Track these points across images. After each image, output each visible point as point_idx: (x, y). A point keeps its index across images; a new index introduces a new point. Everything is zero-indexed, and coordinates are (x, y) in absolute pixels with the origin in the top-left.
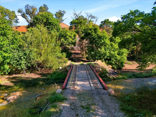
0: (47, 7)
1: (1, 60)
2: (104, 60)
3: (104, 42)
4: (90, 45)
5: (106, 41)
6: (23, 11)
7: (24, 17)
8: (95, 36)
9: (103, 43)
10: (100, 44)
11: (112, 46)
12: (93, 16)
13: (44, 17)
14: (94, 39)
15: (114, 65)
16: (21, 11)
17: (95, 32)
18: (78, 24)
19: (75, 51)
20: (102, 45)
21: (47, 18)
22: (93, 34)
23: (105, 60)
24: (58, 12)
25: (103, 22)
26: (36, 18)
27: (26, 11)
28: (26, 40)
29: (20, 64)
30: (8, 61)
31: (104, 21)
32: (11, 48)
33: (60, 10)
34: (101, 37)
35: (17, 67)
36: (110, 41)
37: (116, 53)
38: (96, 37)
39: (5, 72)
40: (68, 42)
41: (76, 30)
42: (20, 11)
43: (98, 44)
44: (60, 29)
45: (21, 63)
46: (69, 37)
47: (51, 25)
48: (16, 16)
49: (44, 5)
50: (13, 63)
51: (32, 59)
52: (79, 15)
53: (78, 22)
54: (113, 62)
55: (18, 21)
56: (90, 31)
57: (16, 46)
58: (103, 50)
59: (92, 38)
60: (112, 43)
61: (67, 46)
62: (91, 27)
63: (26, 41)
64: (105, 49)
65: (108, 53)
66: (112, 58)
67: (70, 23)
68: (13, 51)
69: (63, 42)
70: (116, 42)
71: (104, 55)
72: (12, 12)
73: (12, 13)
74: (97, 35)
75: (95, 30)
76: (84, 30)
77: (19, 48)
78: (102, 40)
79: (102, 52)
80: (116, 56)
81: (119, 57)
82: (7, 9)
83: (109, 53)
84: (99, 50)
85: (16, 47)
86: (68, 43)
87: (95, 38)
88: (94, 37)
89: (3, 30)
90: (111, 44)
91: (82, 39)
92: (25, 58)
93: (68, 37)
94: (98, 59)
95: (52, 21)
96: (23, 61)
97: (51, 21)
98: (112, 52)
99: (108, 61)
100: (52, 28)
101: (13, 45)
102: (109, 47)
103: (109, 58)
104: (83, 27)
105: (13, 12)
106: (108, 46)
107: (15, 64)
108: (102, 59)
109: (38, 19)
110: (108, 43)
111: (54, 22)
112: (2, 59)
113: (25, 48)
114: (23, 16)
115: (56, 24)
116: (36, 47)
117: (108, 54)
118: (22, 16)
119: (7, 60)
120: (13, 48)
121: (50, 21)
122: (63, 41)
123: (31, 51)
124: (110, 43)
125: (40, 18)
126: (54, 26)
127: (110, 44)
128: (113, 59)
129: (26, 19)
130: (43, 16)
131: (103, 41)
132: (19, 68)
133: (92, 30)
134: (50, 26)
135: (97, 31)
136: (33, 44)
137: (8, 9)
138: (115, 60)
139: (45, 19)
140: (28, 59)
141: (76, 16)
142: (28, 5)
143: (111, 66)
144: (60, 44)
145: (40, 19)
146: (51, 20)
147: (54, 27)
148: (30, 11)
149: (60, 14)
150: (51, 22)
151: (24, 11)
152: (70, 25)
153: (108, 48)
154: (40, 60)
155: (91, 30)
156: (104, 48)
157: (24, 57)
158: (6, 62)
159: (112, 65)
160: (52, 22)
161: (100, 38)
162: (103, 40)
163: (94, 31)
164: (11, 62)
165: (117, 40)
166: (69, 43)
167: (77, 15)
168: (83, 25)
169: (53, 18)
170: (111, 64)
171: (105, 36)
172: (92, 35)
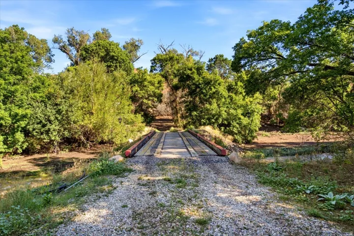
0: (109, 33)
1: (9, 122)
2: (216, 126)
3: (217, 91)
4: (190, 99)
5: (220, 89)
6: (64, 41)
7: (64, 52)
8: (199, 79)
9: (214, 93)
10: (210, 96)
11: (231, 100)
12: (194, 51)
13: (101, 47)
14: (197, 86)
15: (237, 135)
16: (60, 39)
17: (199, 74)
18: (167, 61)
19: (162, 115)
20: (212, 97)
21: (107, 49)
22: (196, 76)
23: (220, 126)
24: (129, 41)
25: (212, 60)
26: (86, 48)
27: (69, 41)
28: (62, 83)
29: (48, 132)
30: (23, 124)
31: (214, 58)
32: (30, 99)
33: (133, 39)
34: (211, 81)
35: (42, 136)
36: (227, 91)
37: (240, 111)
38: (201, 82)
39: (17, 149)
40: (147, 92)
41: (162, 73)
42: (57, 40)
43: (205, 96)
44: (131, 69)
45: (49, 130)
46: (148, 82)
47: (114, 62)
48: (50, 50)
49: (103, 29)
50: (34, 129)
51: (73, 122)
52: (168, 49)
53: (167, 58)
54: (235, 128)
55: (53, 58)
56: (189, 72)
57: (41, 95)
58: (215, 106)
59: (194, 84)
60: (231, 94)
61: (145, 101)
62: (190, 65)
63: (62, 87)
64: (218, 105)
65: (223, 112)
66: (233, 122)
67: (151, 61)
68: (34, 105)
69: (136, 93)
70: (239, 93)
71: (217, 116)
72: (42, 41)
73: (40, 42)
74: (202, 78)
75: (199, 69)
76: (178, 70)
77: (46, 100)
78: (212, 88)
79: (212, 109)
80: (240, 119)
81: (245, 121)
82: (31, 35)
83: (225, 111)
84: (207, 106)
85: (41, 97)
86: (146, 95)
87: (200, 84)
88: (197, 82)
89: (16, 63)
90: (229, 96)
91: (175, 88)
92: (58, 120)
93: (146, 83)
94: (204, 124)
95: (117, 53)
96: (54, 126)
97: (114, 54)
98: (232, 111)
99: (226, 128)
100: (116, 66)
101: (36, 94)
102: (226, 101)
103: (226, 122)
104: (177, 67)
105: (44, 42)
106: (223, 100)
107: (36, 132)
108: (214, 123)
109: (88, 50)
110: (224, 93)
111: (119, 55)
112: (10, 119)
113: (60, 100)
114: (63, 49)
115: (123, 60)
116: (82, 98)
117: (224, 115)
118: (61, 50)
119: (21, 122)
120: (35, 98)
121: (112, 54)
122: (137, 91)
123: (71, 106)
124: (227, 94)
125: (93, 48)
126: (120, 62)
127: (227, 96)
128: (235, 124)
129: (68, 54)
130: (99, 45)
131: (214, 90)
132: (45, 139)
133: (193, 70)
134: (112, 63)
135: (203, 73)
136: (76, 92)
137: (34, 36)
138: (238, 126)
139: (103, 50)
140: (65, 121)
141: (163, 50)
142: (72, 30)
143: (230, 137)
144: (129, 95)
145: (93, 50)
146: (114, 52)
147: (119, 66)
148: (76, 40)
149: (133, 47)
150: (113, 56)
151: (65, 39)
152: (152, 63)
153: (224, 104)
154: (89, 123)
155: (191, 70)
156: (217, 103)
157: (57, 118)
158: (18, 126)
159: (233, 136)
160: (116, 56)
161: (208, 83)
162: (215, 88)
163: (196, 72)
164: (28, 127)
165: (240, 89)
166: (150, 95)
167: (165, 49)
168: (176, 63)
169: (118, 49)
170: (231, 133)
171: (218, 80)
172: (194, 79)
